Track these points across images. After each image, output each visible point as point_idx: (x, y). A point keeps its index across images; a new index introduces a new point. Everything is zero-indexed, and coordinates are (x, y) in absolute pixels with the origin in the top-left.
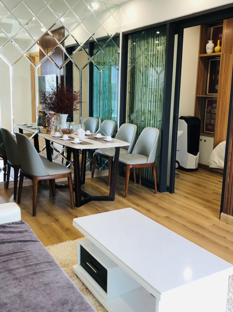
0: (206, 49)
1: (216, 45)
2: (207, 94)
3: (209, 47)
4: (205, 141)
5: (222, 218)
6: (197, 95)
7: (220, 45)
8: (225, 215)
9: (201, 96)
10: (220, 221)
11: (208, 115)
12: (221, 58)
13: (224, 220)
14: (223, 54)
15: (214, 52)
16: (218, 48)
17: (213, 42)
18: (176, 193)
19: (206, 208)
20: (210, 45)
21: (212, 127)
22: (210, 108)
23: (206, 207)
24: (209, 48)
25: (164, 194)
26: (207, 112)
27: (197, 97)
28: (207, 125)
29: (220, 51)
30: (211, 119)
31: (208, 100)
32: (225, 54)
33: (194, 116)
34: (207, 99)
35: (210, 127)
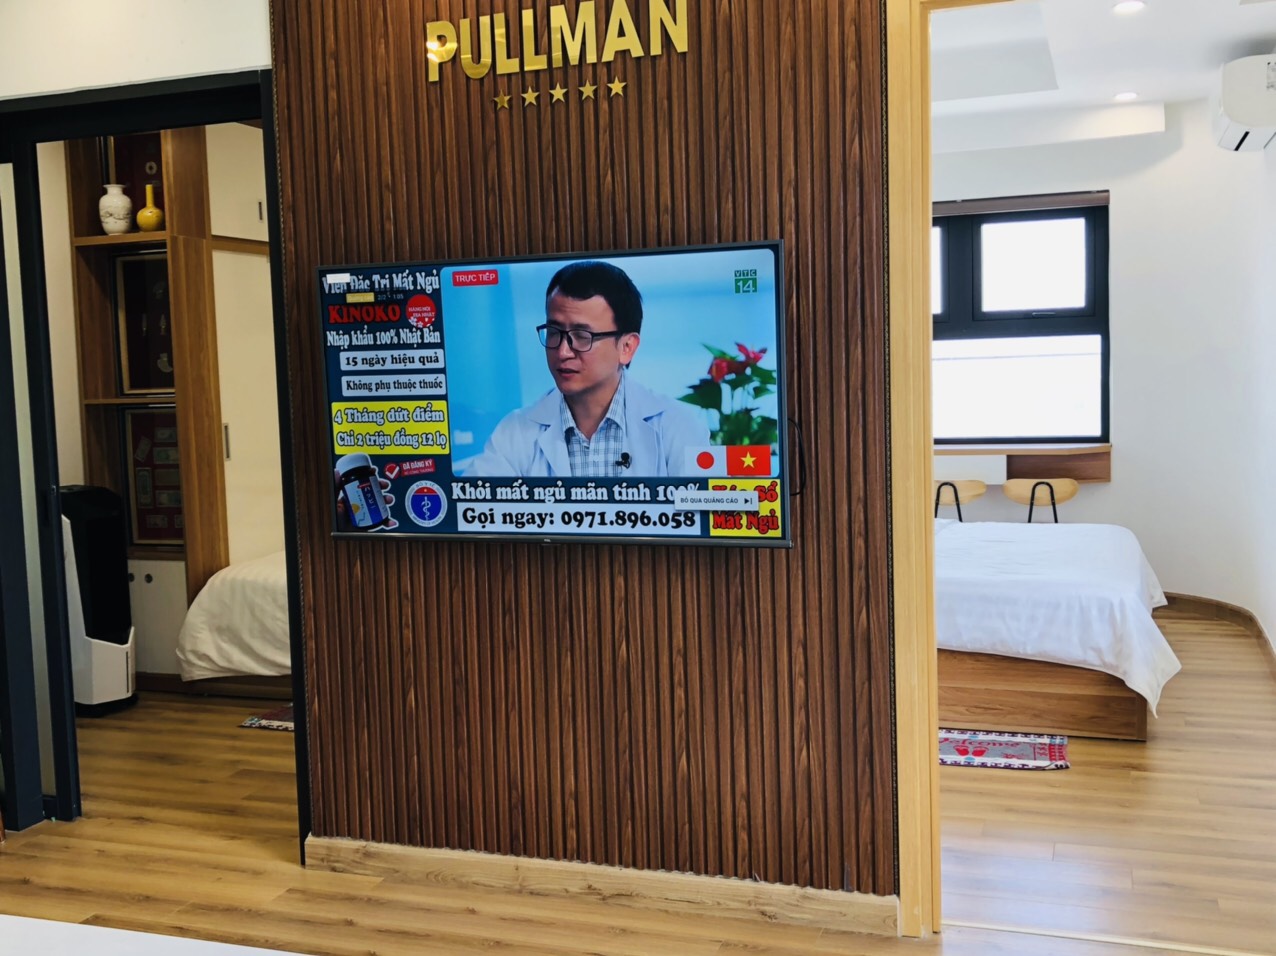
0: (103, 219)
1: (138, 203)
2: (127, 391)
3: (110, 210)
4: (149, 578)
5: (311, 857)
6: (86, 398)
7: (159, 203)
8: (324, 841)
9: (102, 401)
10: (308, 872)
11: (141, 473)
12: (168, 249)
13: (322, 860)
14: (174, 240)
15: (134, 226)
16: (148, 214)
17: (125, 192)
18: (89, 816)
19: (233, 838)
20: (114, 202)
21: (166, 519)
22: (144, 445)
23: (234, 834)
24: (111, 215)
25: (39, 832)
26: (137, 463)
27: (87, 406)
28: (143, 514)
29: (161, 226)
30: (155, 488)
31: (134, 417)
32: (181, 237)
33: (85, 482)
34: (127, 411)
35: (160, 521)
